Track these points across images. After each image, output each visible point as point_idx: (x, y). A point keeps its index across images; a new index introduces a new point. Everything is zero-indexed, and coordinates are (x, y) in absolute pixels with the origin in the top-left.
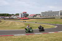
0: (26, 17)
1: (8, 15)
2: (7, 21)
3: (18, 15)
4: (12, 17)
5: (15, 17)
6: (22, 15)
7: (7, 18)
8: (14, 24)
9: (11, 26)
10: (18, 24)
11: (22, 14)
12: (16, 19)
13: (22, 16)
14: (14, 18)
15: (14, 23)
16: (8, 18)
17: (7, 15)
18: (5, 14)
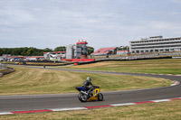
0: (86, 55)
1: (34, 52)
2: (31, 70)
3: (62, 50)
4: (45, 56)
5: (53, 58)
6: (73, 50)
7: (32, 61)
8: (50, 76)
9: (43, 84)
11: (75, 48)
12: (57, 62)
13: (75, 55)
14: (51, 59)
15: (53, 74)
16: (34, 61)
17: (32, 52)
18: (27, 49)
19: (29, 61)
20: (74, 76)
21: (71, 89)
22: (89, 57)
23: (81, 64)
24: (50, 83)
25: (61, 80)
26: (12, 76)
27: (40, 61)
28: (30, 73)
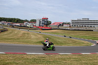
2: (17, 30)
3: (34, 21)
4: (25, 24)
6: (40, 22)
7: (17, 26)
8: (26, 35)
9: (22, 39)
10: (33, 37)
12: (31, 27)
13: (41, 24)
14: (28, 25)
15: (28, 34)
16: (19, 26)
17: (17, 21)
18: (15, 19)
19: (16, 26)
20: (39, 36)
21: (38, 43)
22: (48, 26)
23: (44, 30)
24: (26, 39)
25: (32, 38)
26: (6, 33)
27: (22, 26)
28: (16, 32)
